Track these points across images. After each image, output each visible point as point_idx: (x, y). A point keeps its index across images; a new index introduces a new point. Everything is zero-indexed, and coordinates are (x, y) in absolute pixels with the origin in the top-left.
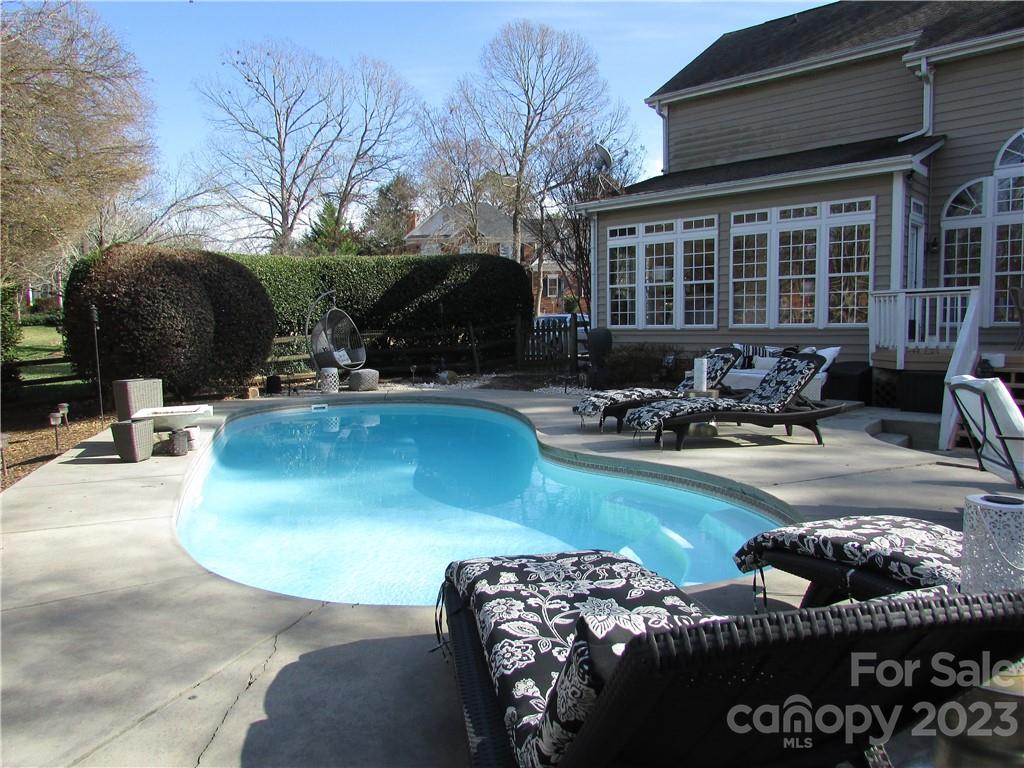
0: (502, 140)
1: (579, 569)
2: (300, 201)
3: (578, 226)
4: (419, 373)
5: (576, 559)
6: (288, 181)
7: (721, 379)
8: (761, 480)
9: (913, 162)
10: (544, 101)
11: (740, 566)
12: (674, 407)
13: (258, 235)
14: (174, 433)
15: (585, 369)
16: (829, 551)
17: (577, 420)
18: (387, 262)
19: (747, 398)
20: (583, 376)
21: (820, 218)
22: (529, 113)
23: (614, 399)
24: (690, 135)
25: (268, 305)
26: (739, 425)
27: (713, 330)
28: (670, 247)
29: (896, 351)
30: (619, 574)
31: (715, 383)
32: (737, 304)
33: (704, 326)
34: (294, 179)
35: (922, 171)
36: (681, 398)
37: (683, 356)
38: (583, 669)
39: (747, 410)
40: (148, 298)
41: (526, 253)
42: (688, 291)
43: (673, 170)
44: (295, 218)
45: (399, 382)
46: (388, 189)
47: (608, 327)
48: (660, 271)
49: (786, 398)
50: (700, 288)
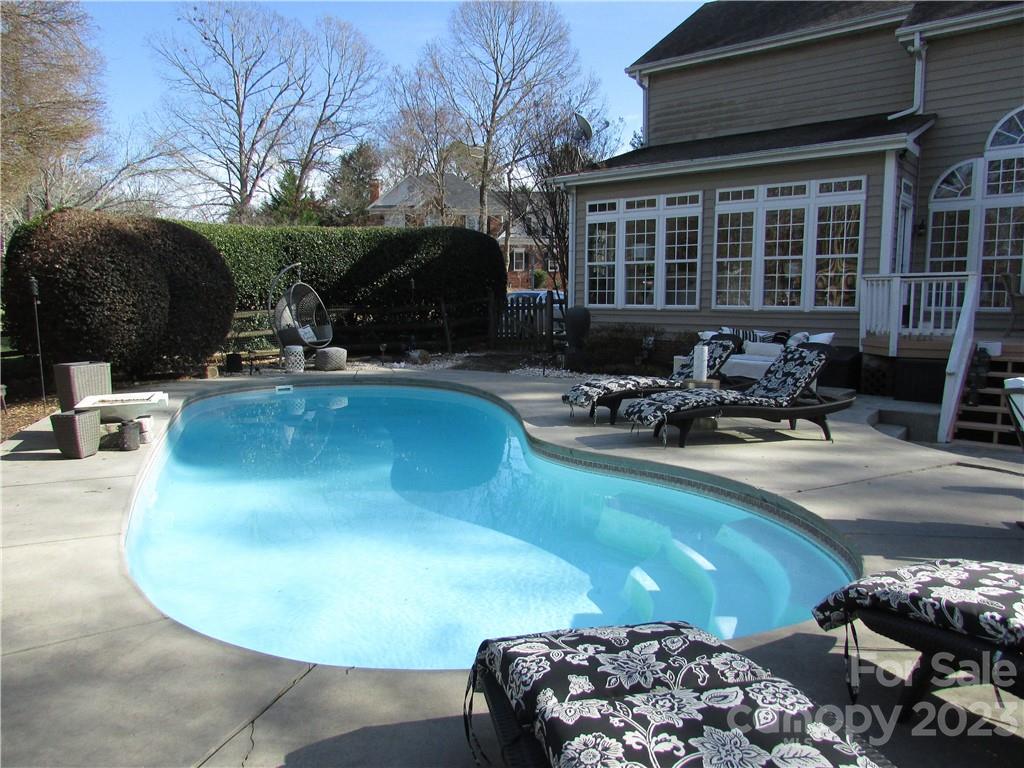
0: (468, 108)
1: (669, 666)
2: (259, 167)
4: (388, 352)
5: (657, 645)
6: (247, 146)
7: (720, 367)
9: (906, 140)
10: (513, 70)
11: (821, 623)
12: (678, 400)
13: (215, 202)
14: (124, 424)
15: (562, 349)
16: (958, 623)
17: (566, 409)
18: (355, 234)
19: (751, 390)
20: (561, 358)
21: (809, 197)
22: (498, 82)
23: (608, 389)
24: (672, 107)
25: (228, 277)
27: (695, 311)
28: (652, 224)
29: (889, 337)
30: (723, 674)
31: (714, 371)
32: (721, 284)
33: (686, 307)
34: (253, 144)
35: (915, 150)
36: (678, 388)
39: (754, 404)
40: (96, 270)
41: (492, 226)
42: (670, 269)
43: (652, 144)
44: (254, 185)
45: (367, 361)
46: (351, 157)
47: (586, 306)
48: (640, 249)
49: (795, 392)
50: (682, 267)
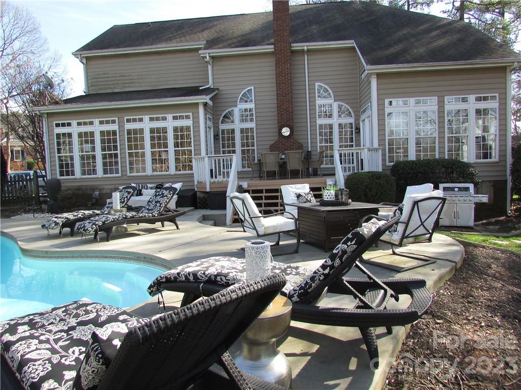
1: (68, 314)
3: (33, 119)
5: (64, 309)
7: (127, 202)
8: (153, 250)
9: (206, 99)
10: (4, 44)
11: (150, 294)
12: (104, 219)
15: (45, 202)
16: (191, 278)
17: (45, 232)
19: (142, 211)
20: (44, 206)
23: (67, 218)
24: (99, 75)
26: (138, 224)
27: (119, 177)
28: (92, 134)
29: (206, 183)
30: (91, 311)
31: (124, 204)
32: (131, 163)
33: (115, 175)
35: (210, 103)
36: (106, 214)
37: (104, 192)
38: (99, 357)
39: (142, 217)
42: (104, 157)
47: (58, 178)
48: (88, 147)
49: (160, 209)
50: (111, 155)
